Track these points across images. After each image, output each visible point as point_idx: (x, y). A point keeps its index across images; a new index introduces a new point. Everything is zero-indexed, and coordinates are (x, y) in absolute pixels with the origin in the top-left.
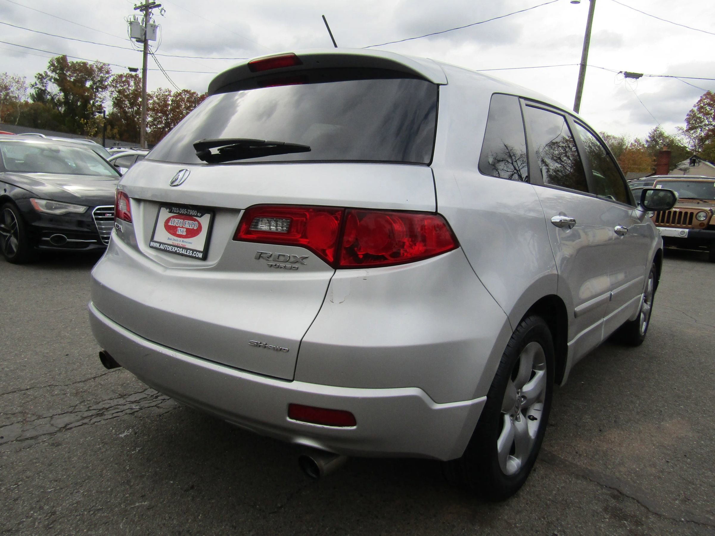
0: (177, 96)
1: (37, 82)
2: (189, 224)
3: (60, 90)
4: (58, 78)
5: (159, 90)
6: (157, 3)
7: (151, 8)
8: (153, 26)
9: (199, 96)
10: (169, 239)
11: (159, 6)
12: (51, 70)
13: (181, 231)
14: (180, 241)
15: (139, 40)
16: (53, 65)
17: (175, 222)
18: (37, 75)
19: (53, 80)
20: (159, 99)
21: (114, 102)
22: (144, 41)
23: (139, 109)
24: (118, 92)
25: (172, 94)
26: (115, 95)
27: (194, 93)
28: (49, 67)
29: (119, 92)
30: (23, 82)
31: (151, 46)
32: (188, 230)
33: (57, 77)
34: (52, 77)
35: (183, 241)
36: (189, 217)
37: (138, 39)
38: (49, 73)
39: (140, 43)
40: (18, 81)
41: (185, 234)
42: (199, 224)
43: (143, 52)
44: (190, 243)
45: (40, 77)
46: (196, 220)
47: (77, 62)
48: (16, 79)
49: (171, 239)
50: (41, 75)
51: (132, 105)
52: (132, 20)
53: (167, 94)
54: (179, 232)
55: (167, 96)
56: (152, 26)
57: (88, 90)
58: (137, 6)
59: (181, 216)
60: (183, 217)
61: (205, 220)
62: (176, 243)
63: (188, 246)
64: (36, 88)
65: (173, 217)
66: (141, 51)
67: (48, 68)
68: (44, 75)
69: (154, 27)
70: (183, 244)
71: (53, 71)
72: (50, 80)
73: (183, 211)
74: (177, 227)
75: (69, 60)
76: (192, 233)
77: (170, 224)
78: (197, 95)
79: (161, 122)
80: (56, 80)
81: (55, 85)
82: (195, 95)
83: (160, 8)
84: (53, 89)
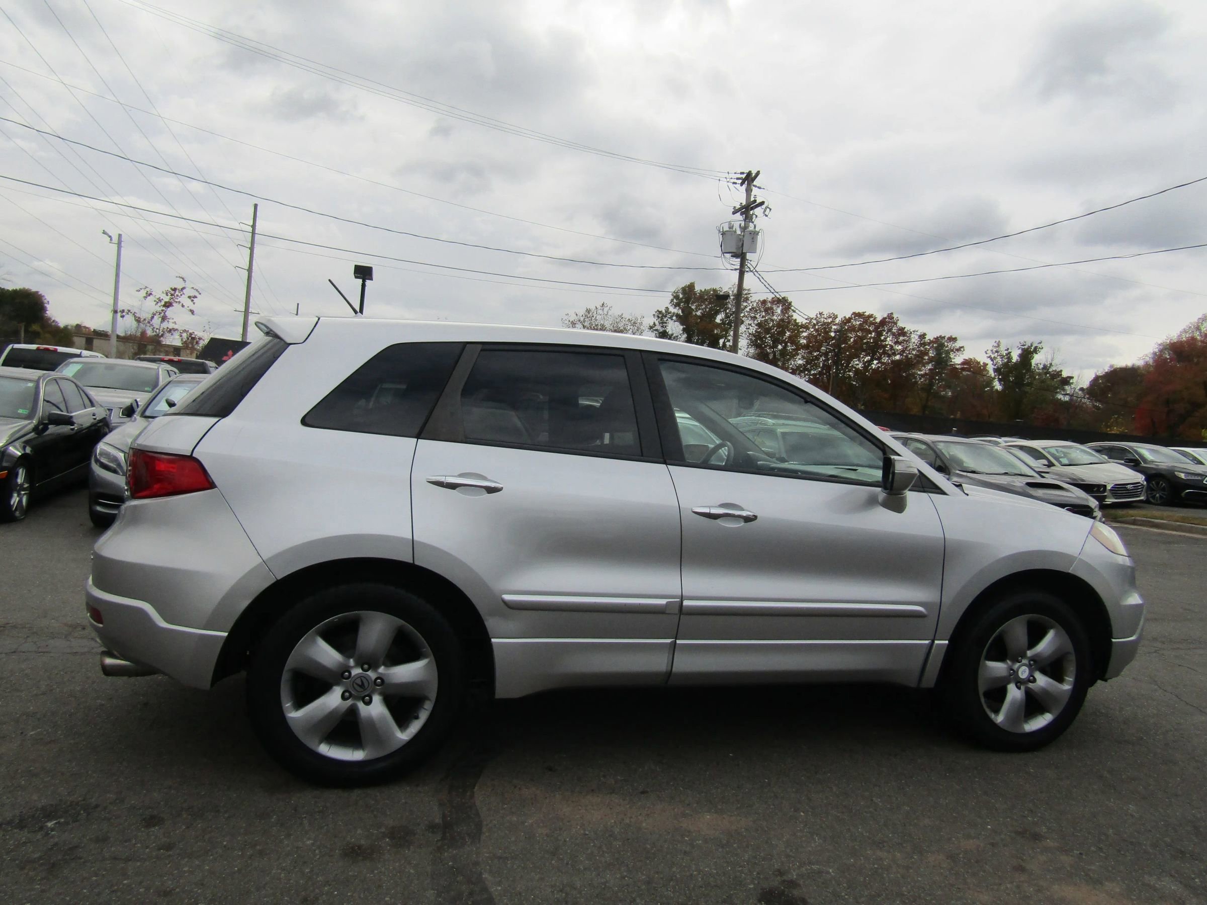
0: (845, 324)
1: (657, 323)
3: (684, 330)
4: (682, 314)
5: (819, 316)
6: (758, 201)
7: (752, 209)
8: (753, 233)
9: (878, 320)
11: (762, 203)
12: (673, 304)
15: (735, 255)
16: (676, 297)
18: (656, 312)
19: (674, 318)
20: (817, 330)
21: (751, 340)
22: (741, 255)
23: (785, 347)
24: (756, 325)
25: (837, 321)
26: (753, 330)
27: (870, 316)
28: (672, 300)
29: (759, 325)
30: (640, 323)
31: (751, 261)
33: (680, 312)
34: (674, 313)
37: (733, 254)
38: (672, 310)
39: (734, 259)
40: (635, 323)
43: (738, 271)
45: (660, 315)
47: (705, 290)
48: (632, 321)
50: (660, 312)
51: (776, 342)
52: (726, 228)
53: (830, 320)
55: (829, 324)
56: (751, 233)
57: (718, 325)
58: (737, 208)
64: (654, 330)
66: (736, 269)
67: (671, 302)
68: (664, 311)
69: (755, 234)
71: (677, 305)
72: (671, 318)
75: (698, 288)
78: (875, 319)
79: (817, 366)
80: (677, 315)
81: (677, 324)
82: (871, 319)
83: (764, 207)
84: (674, 329)
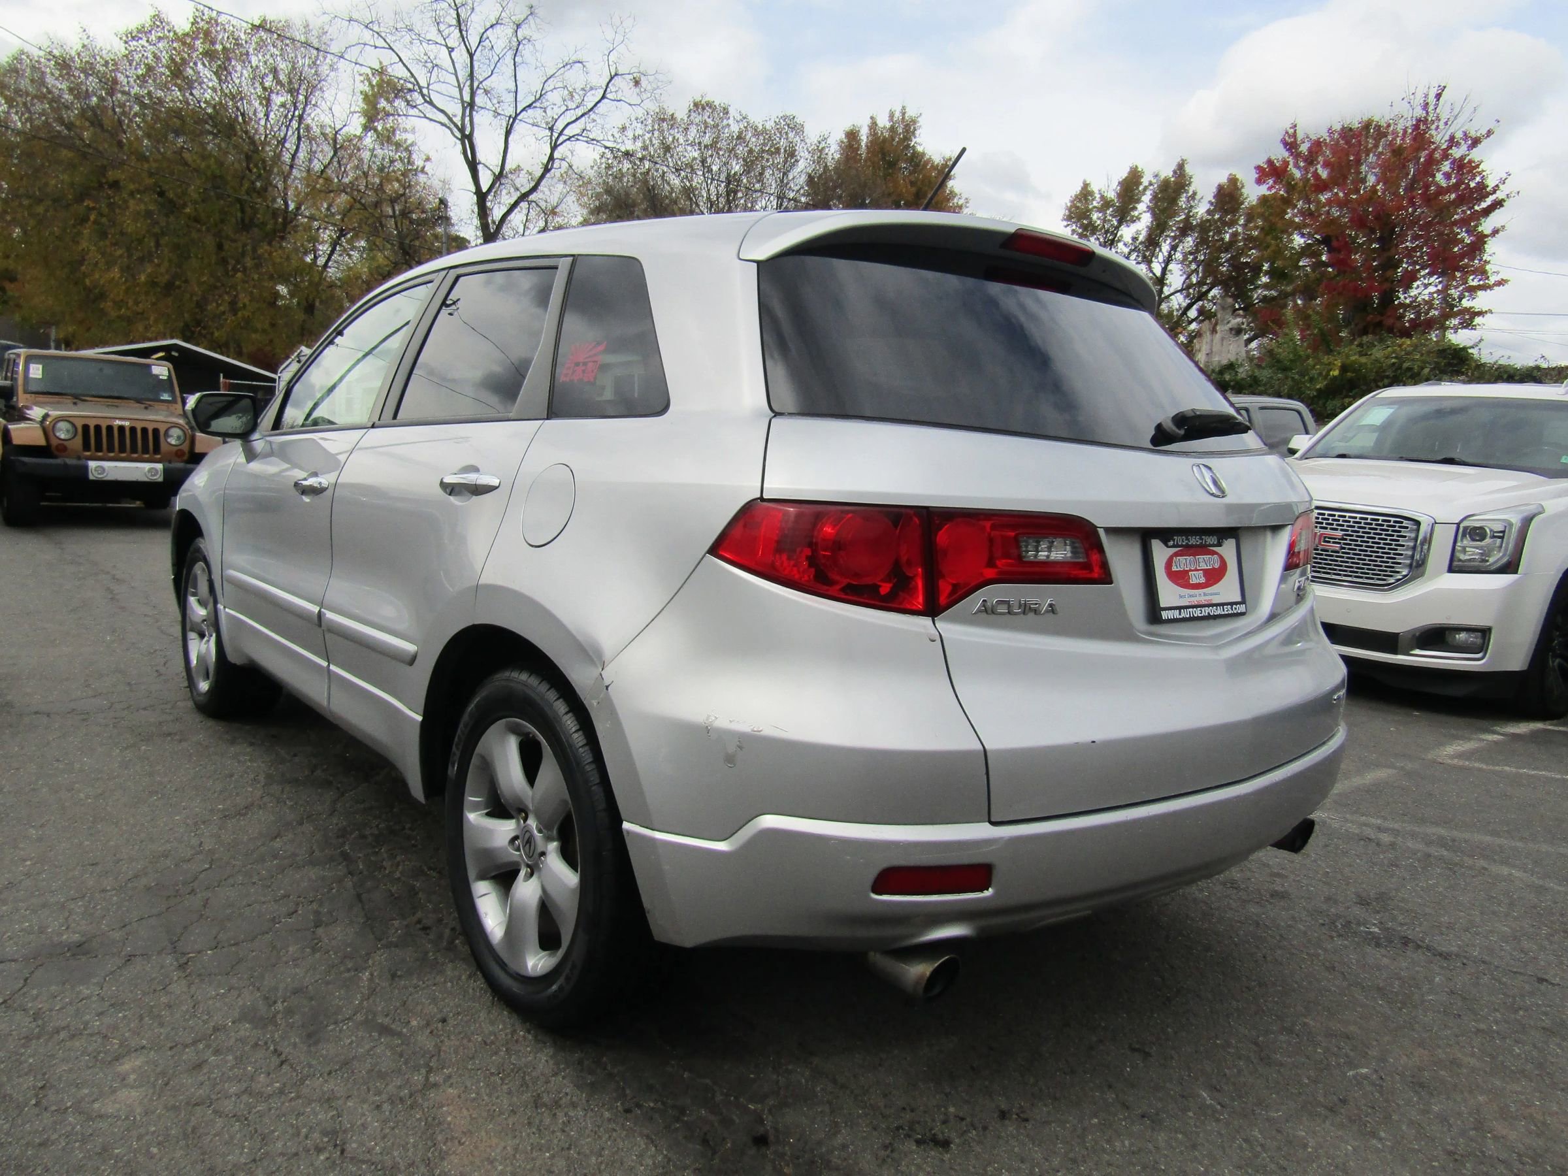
2: (1206, 562)
10: (1181, 597)
13: (1197, 578)
14: (1200, 596)
17: (1181, 563)
32: (1207, 573)
35: (1205, 594)
36: (1203, 549)
41: (1203, 580)
42: (1221, 558)
44: (1216, 594)
46: (1214, 553)
49: (1184, 597)
54: (1193, 581)
59: (1189, 550)
60: (1192, 551)
61: (1228, 550)
62: (1194, 601)
63: (1216, 600)
65: (1176, 554)
70: (1207, 598)
73: (1194, 541)
74: (1187, 572)
76: (1214, 576)
77: (1174, 569)
